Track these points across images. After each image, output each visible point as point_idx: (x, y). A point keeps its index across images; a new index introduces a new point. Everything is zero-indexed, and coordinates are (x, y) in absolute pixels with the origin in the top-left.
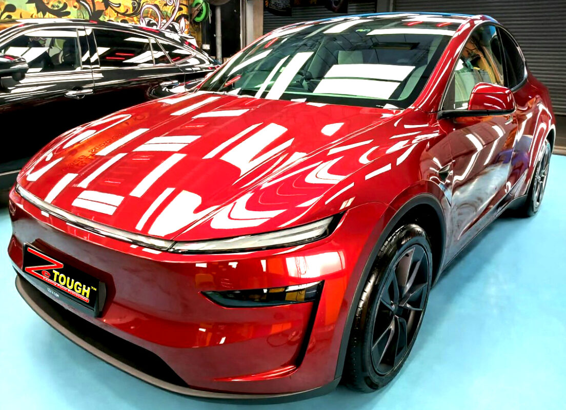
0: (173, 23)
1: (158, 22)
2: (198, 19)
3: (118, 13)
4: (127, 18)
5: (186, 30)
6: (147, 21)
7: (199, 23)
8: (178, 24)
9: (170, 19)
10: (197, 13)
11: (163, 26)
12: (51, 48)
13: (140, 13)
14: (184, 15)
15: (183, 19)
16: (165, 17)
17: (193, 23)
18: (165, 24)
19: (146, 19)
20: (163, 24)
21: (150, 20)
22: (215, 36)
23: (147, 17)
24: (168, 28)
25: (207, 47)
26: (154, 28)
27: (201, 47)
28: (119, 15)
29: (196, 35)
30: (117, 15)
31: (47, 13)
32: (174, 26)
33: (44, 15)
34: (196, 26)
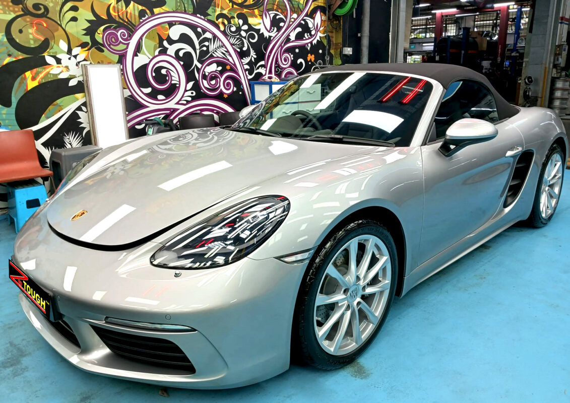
0: (305, 18)
1: (286, 17)
2: (341, 12)
3: (234, 3)
4: (245, 10)
5: (322, 29)
6: (272, 16)
7: (340, 16)
8: (312, 20)
9: (302, 12)
10: (339, 3)
11: (293, 22)
12: (137, 56)
13: (263, 4)
14: (321, 6)
15: (318, 13)
16: (297, 10)
17: (332, 18)
18: (295, 20)
19: (270, 13)
20: (293, 20)
21: (276, 15)
22: (359, 35)
23: (272, 10)
24: (299, 25)
25: (348, 51)
26: (282, 24)
27: (341, 52)
28: (235, 6)
29: (334, 35)
30: (233, 6)
31: (132, 2)
32: (306, 23)
33: (127, 5)
34: (335, 22)
